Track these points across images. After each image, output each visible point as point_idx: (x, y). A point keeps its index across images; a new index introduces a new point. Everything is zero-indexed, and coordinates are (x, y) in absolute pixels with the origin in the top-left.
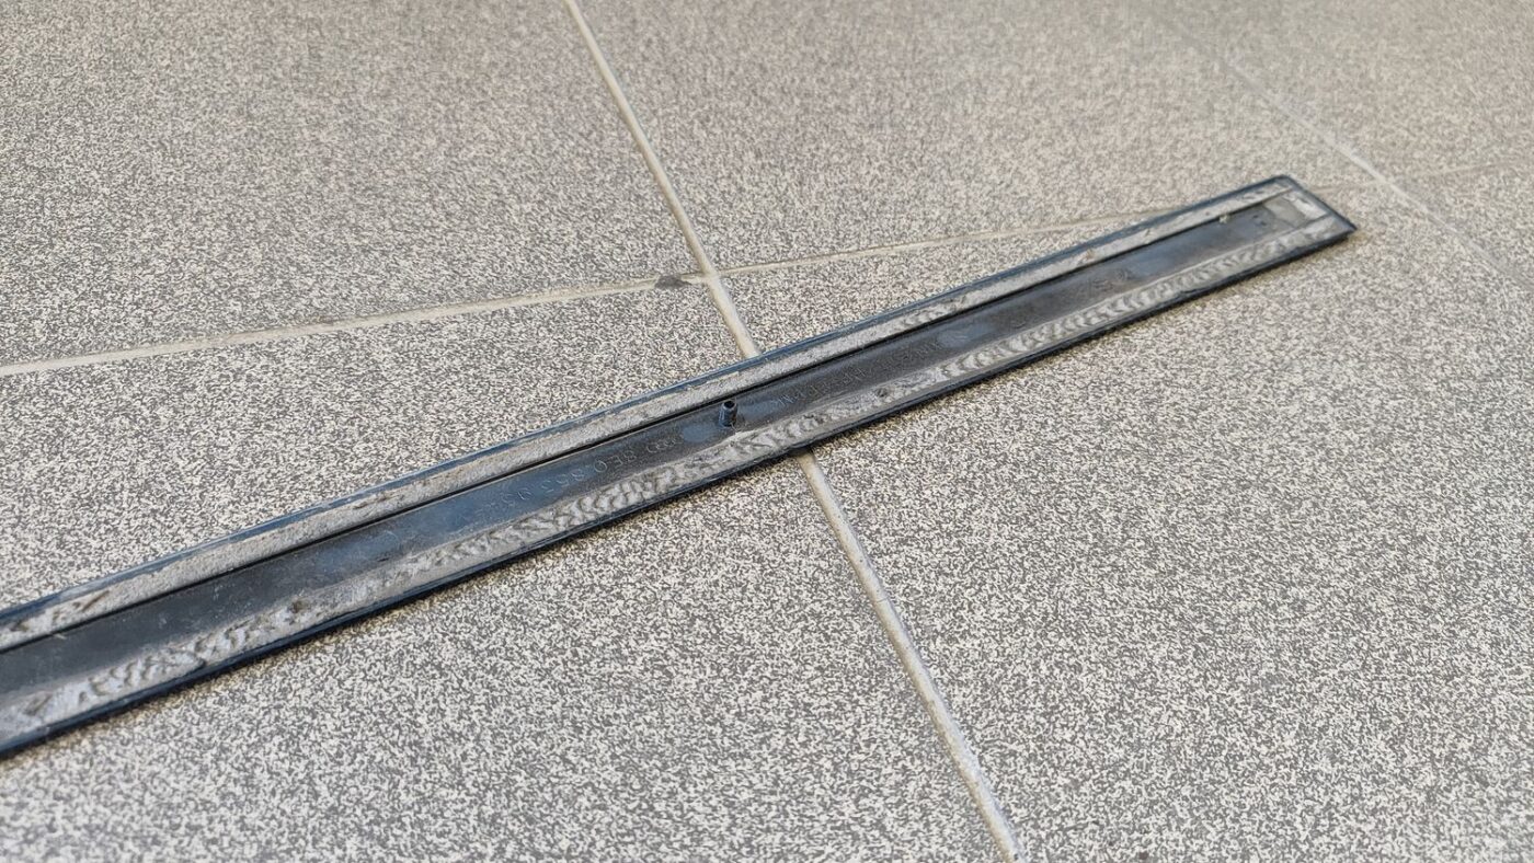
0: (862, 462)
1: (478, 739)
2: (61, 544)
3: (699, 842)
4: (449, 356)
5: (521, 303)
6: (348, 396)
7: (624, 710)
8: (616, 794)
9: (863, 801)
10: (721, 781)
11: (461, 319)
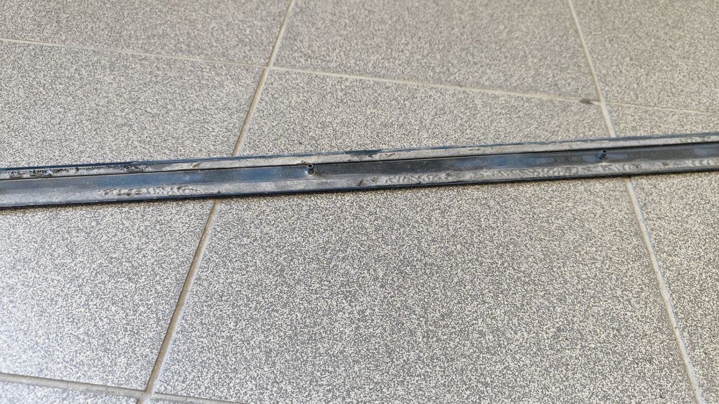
0: (650, 187)
1: (499, 231)
2: (378, 136)
3: (566, 284)
4: (501, 108)
5: (529, 96)
6: (466, 113)
7: (547, 238)
8: (541, 261)
9: (624, 292)
10: (576, 270)
11: (506, 96)
